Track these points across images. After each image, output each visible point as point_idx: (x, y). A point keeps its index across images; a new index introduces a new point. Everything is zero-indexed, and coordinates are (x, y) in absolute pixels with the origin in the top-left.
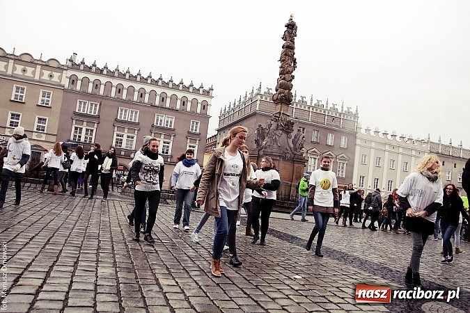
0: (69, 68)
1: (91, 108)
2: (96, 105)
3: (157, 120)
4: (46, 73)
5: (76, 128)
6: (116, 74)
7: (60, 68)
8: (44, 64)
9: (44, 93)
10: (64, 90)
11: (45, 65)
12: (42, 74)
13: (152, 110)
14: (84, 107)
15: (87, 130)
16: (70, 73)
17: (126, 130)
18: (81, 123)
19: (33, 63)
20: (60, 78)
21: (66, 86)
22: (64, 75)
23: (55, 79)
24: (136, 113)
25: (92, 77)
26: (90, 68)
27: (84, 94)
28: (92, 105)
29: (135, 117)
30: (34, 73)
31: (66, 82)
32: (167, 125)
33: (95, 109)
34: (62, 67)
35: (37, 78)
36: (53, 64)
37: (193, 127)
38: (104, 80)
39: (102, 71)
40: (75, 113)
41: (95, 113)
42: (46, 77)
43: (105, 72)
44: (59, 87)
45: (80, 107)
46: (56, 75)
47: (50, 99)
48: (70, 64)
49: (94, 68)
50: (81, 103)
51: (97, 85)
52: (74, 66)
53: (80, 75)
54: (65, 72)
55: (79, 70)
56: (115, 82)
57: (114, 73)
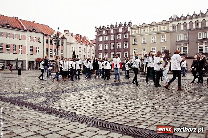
0: (171, 22)
1: (184, 37)
2: (186, 35)
4: (162, 27)
5: (179, 48)
7: (167, 23)
9: (163, 36)
10: (171, 32)
11: (161, 24)
12: (160, 28)
14: (181, 38)
15: (184, 48)
16: (172, 24)
17: (204, 44)
18: (180, 45)
19: (156, 25)
20: (168, 28)
21: (171, 30)
22: (169, 26)
23: (166, 29)
25: (182, 22)
26: (181, 18)
27: (180, 31)
28: (184, 35)
30: (157, 29)
31: (171, 29)
33: (186, 37)
34: (168, 22)
35: (159, 31)
36: (164, 22)
38: (188, 22)
39: (186, 18)
40: (177, 42)
41: (186, 39)
42: (162, 29)
43: (188, 17)
44: (168, 32)
45: (179, 38)
46: (166, 27)
47: (165, 38)
48: (171, 20)
49: (182, 18)
50: (179, 36)
51: (185, 25)
52: (173, 20)
53: (176, 23)
54: (169, 24)
55: (175, 21)
56: (194, 21)
57: (193, 16)
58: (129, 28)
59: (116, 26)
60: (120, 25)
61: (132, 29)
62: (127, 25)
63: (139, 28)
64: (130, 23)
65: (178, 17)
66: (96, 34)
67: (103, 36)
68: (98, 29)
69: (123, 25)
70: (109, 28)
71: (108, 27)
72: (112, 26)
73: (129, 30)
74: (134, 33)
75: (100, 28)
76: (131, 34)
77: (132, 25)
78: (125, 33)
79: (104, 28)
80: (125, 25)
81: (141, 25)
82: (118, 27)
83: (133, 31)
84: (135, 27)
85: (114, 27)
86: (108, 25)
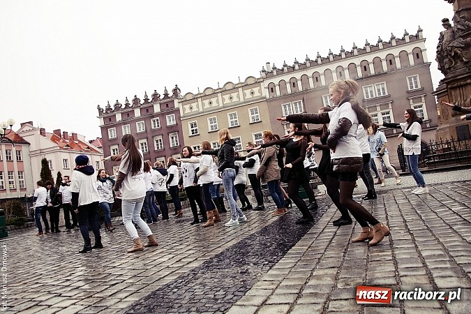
0: (264, 79)
1: (296, 108)
2: (300, 104)
3: (367, 93)
4: (248, 92)
6: (308, 64)
7: (258, 82)
8: (243, 85)
9: (252, 110)
10: (267, 100)
11: (245, 86)
12: (244, 95)
14: (290, 110)
16: (267, 83)
19: (235, 88)
20: (260, 91)
21: (268, 97)
22: (262, 87)
23: (257, 94)
25: (287, 78)
26: (283, 70)
27: (286, 97)
28: (295, 104)
30: (238, 97)
31: (266, 93)
32: (380, 94)
33: (300, 107)
34: (259, 81)
35: (242, 100)
36: (251, 81)
37: (411, 84)
38: (298, 75)
39: (293, 68)
41: (301, 111)
42: (249, 96)
43: (297, 67)
44: (263, 100)
46: (256, 90)
47: (258, 114)
48: (264, 74)
49: (286, 68)
51: (294, 83)
52: (268, 74)
53: (276, 81)
54: (262, 84)
55: (273, 76)
56: (309, 73)
57: (305, 64)
58: (176, 101)
59: (146, 100)
60: (156, 96)
61: (184, 101)
62: (171, 94)
63: (199, 100)
64: (176, 91)
66: (101, 122)
67: (118, 125)
68: (104, 112)
69: (162, 97)
70: (130, 106)
71: (127, 105)
72: (136, 100)
73: (176, 105)
74: (188, 111)
75: (109, 109)
76: (182, 115)
77: (182, 94)
78: (169, 113)
79: (118, 107)
80: (166, 95)
81: (201, 92)
82: (149, 101)
83: (187, 107)
84: (189, 97)
85: (142, 102)
86: (127, 100)
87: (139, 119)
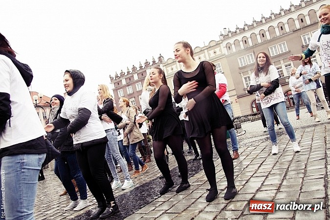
0: (222, 41)
1: (249, 59)
2: (252, 56)
3: (305, 40)
4: (211, 52)
5: (245, 78)
6: (255, 25)
7: (218, 44)
8: (207, 47)
10: (227, 57)
11: (209, 48)
12: (209, 55)
13: (296, 34)
14: (244, 61)
16: (225, 43)
17: (282, 62)
18: (247, 73)
19: (202, 51)
20: (220, 50)
21: (227, 54)
22: (222, 47)
23: (218, 53)
24: (284, 44)
25: (240, 38)
26: (236, 32)
27: (240, 52)
28: (248, 56)
29: (285, 47)
31: (225, 51)
33: (252, 58)
34: (218, 43)
35: (208, 58)
36: (213, 44)
38: (248, 34)
39: (244, 29)
40: (240, 68)
41: (253, 61)
43: (246, 28)
44: (223, 56)
45: (241, 62)
46: (217, 50)
47: (221, 68)
48: (222, 37)
49: (238, 30)
50: (241, 60)
51: (245, 41)
52: (225, 37)
53: (231, 41)
54: (221, 45)
55: (229, 38)
56: (257, 31)
57: (253, 25)
58: (161, 66)
59: (141, 67)
60: (147, 64)
61: (166, 65)
62: (157, 61)
64: (160, 58)
65: (232, 31)
66: (112, 86)
67: (124, 87)
68: (114, 79)
69: (151, 64)
70: (131, 73)
71: (128, 72)
72: (134, 68)
74: (170, 71)
75: (117, 76)
79: (122, 74)
80: (154, 62)
82: (143, 68)
83: (169, 68)
84: (170, 61)
85: (138, 69)
86: (128, 69)
87: (137, 81)
